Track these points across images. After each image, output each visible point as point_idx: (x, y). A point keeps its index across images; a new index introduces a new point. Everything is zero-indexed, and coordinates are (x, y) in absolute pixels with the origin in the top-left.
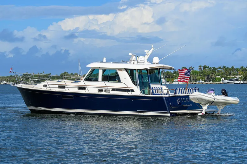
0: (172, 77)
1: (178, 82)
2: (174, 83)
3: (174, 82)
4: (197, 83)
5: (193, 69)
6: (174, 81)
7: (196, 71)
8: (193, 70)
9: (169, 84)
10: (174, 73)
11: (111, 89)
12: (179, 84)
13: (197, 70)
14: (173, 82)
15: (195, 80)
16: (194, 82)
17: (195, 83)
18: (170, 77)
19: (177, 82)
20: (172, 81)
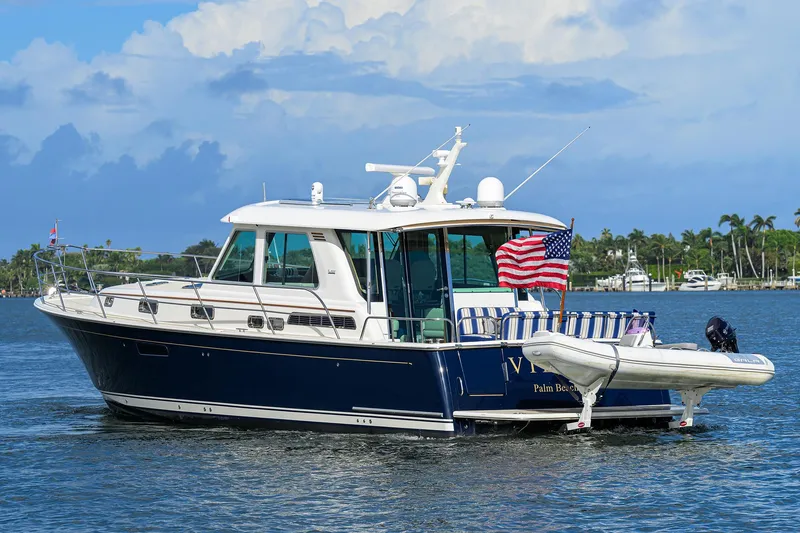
0: (678, 261)
1: (703, 283)
2: (684, 287)
3: (687, 281)
4: (790, 284)
5: (769, 223)
6: (687, 276)
7: (784, 232)
8: (771, 226)
9: (662, 289)
10: (685, 244)
11: (286, 318)
12: (709, 289)
13: (787, 229)
14: (681, 280)
15: (779, 270)
16: (774, 283)
17: (780, 284)
18: (667, 262)
19: (699, 283)
20: (676, 275)
